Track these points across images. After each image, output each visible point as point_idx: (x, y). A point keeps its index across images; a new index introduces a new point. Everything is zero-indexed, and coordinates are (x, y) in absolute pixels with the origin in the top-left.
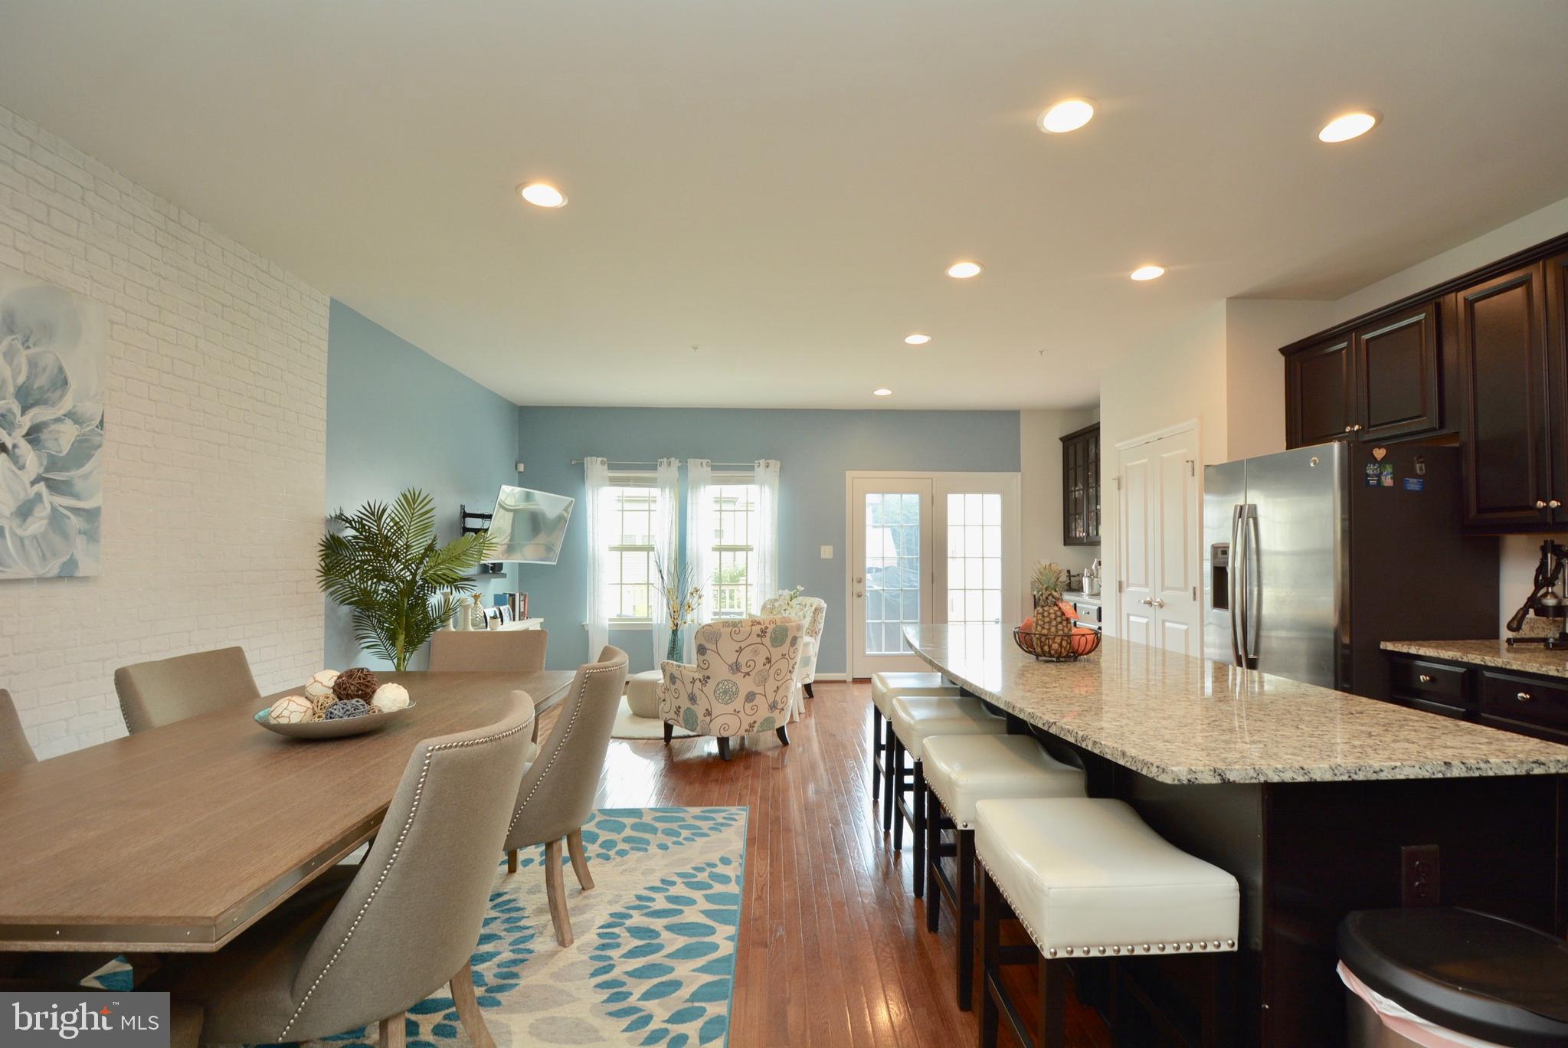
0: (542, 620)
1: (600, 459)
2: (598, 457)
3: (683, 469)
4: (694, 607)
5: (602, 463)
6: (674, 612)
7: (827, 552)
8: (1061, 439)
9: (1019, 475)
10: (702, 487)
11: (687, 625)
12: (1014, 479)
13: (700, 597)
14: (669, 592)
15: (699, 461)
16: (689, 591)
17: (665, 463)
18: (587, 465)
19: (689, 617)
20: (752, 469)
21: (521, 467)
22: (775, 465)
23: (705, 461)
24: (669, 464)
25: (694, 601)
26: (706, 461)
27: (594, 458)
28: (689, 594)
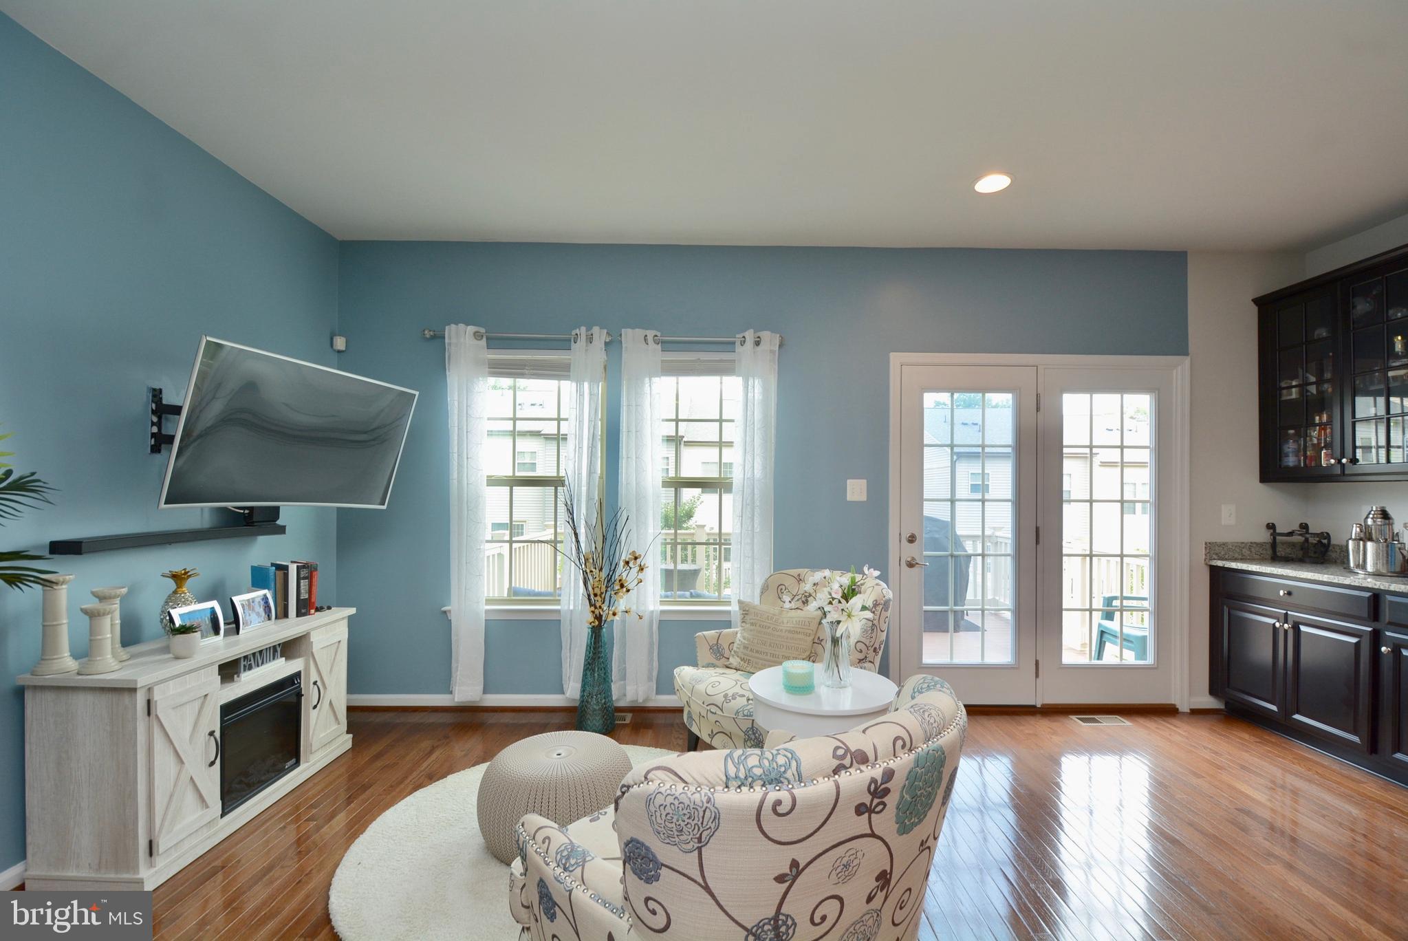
0: (353, 611)
1: (471, 329)
2: (467, 324)
3: (613, 345)
4: (630, 587)
5: (477, 336)
6: (595, 595)
7: (856, 490)
8: (1256, 301)
9: (1187, 361)
10: (647, 380)
11: (617, 618)
12: (1179, 370)
13: (641, 569)
14: (586, 560)
15: (640, 332)
16: (623, 557)
17: (583, 337)
18: (450, 338)
19: (622, 603)
20: (730, 346)
21: (340, 343)
22: (770, 340)
23: (650, 334)
24: (590, 339)
25: (630, 577)
26: (653, 333)
27: (462, 326)
28: (622, 564)
